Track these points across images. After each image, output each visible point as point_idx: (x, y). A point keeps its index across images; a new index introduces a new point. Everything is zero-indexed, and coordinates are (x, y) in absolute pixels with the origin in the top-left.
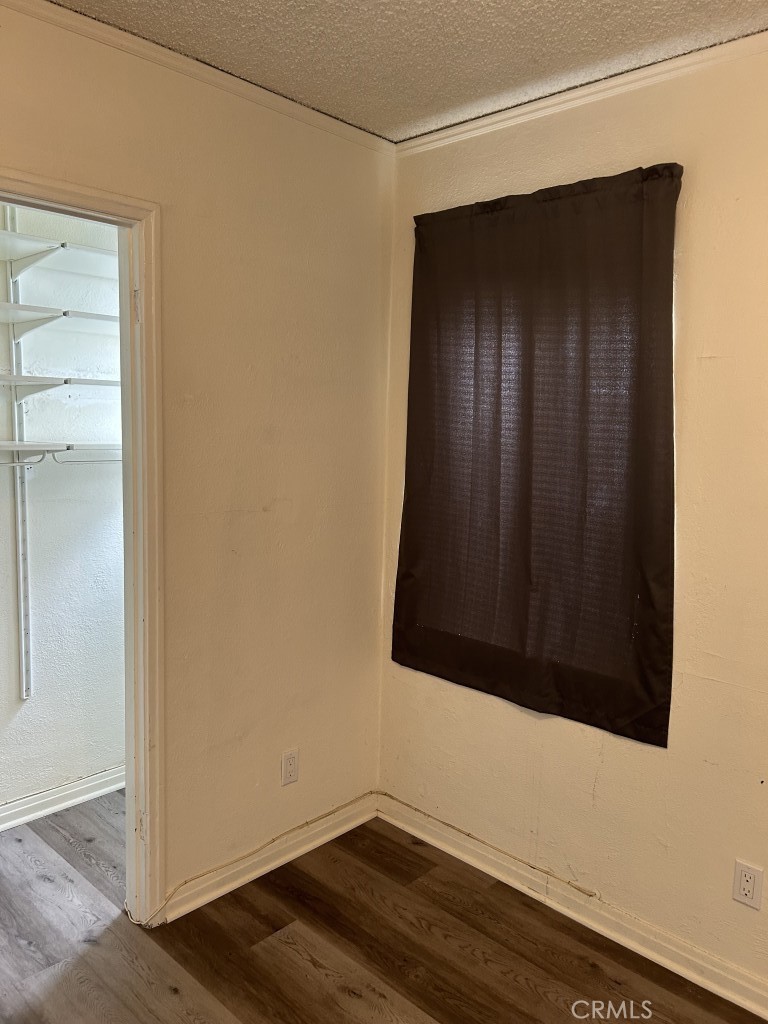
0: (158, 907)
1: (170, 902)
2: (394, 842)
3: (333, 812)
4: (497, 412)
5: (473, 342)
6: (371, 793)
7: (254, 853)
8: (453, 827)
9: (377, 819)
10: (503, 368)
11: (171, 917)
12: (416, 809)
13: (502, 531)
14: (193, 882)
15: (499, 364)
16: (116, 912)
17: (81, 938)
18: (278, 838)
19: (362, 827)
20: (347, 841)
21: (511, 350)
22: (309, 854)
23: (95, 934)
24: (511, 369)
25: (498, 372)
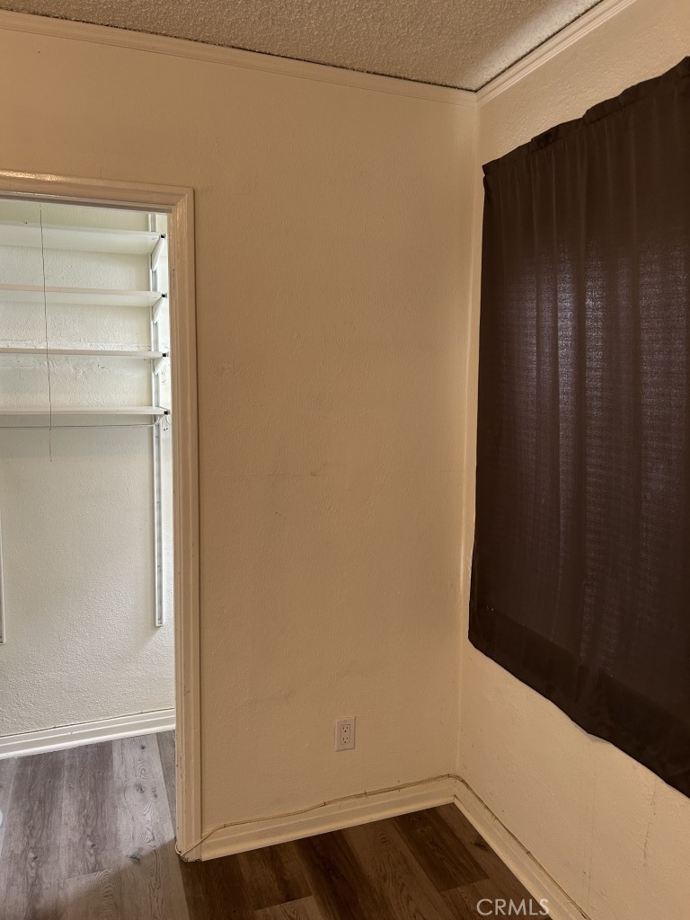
0: (194, 844)
1: (206, 842)
2: (455, 837)
3: (398, 788)
4: (555, 374)
5: (534, 296)
6: (449, 776)
7: (302, 812)
8: (516, 839)
9: (452, 806)
10: (560, 324)
11: (207, 856)
12: (486, 807)
13: (562, 512)
14: (232, 827)
15: (555, 319)
16: (169, 836)
17: (131, 853)
18: (329, 803)
19: (433, 811)
20: (408, 823)
21: (566, 302)
22: (364, 826)
23: (143, 853)
24: (566, 324)
25: (555, 329)
